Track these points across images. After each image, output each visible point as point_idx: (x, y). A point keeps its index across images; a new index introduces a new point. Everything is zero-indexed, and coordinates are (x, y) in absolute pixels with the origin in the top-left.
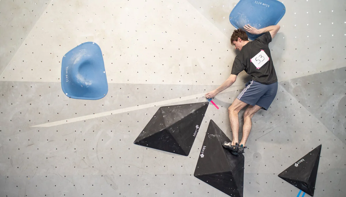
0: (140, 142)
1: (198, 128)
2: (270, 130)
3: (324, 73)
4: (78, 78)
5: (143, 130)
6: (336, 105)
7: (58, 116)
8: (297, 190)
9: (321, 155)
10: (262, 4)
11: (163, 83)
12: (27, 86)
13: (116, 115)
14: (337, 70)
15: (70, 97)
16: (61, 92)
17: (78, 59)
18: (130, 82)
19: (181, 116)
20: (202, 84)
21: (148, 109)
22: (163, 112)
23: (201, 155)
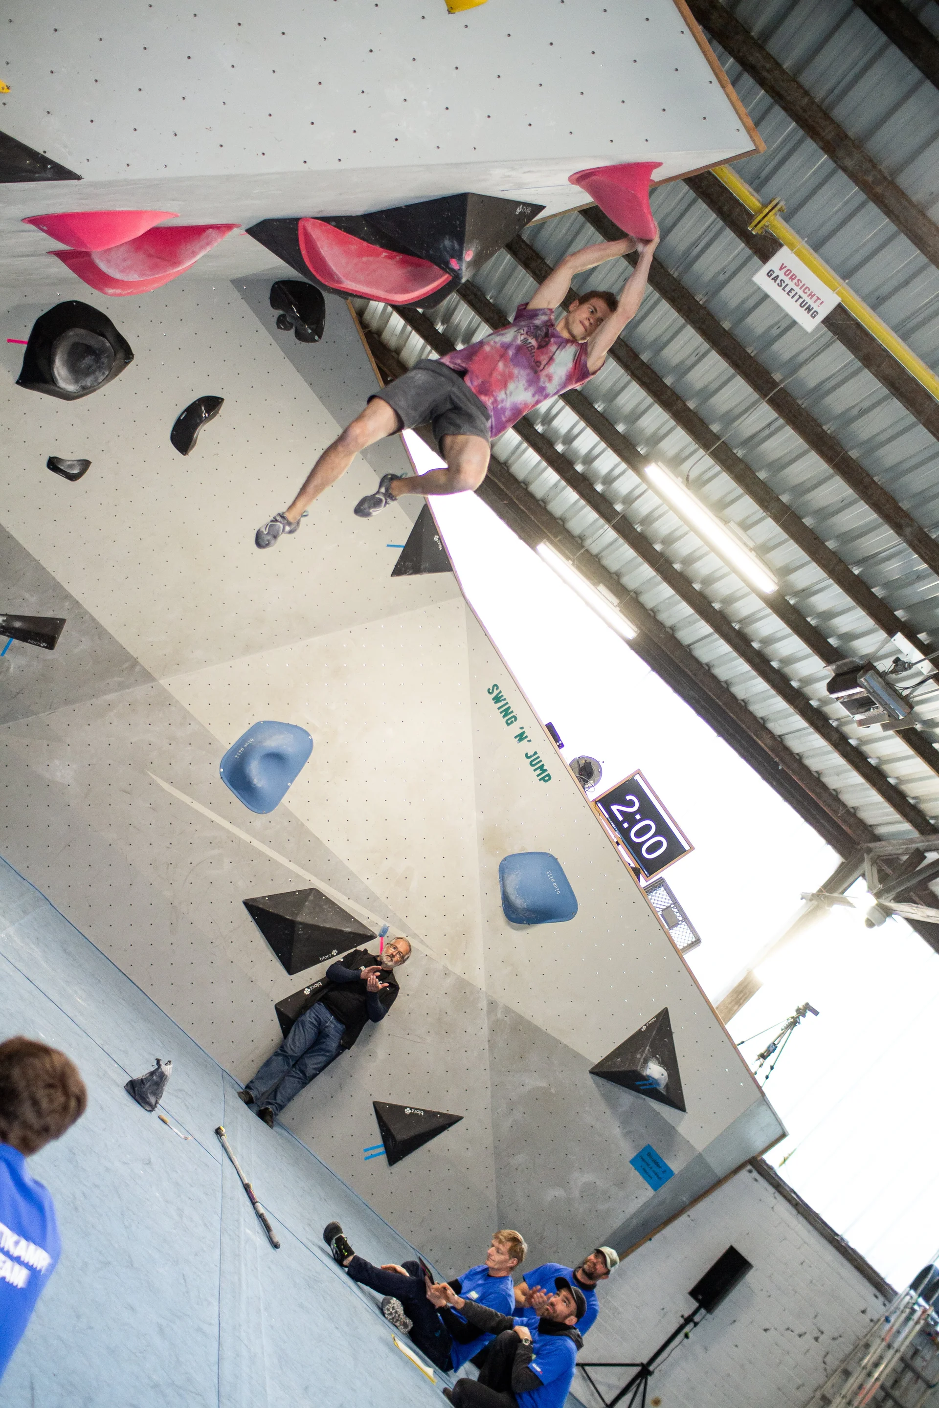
0: (252, 906)
1: (335, 954)
2: (419, 1040)
3: (548, 1035)
4: (252, 767)
5: (267, 896)
6: (527, 1088)
7: (187, 786)
8: (378, 1140)
9: (450, 1129)
10: (554, 882)
11: (346, 863)
12: (186, 718)
13: (254, 848)
14: (566, 1046)
15: (222, 778)
16: (217, 762)
17: (274, 742)
18: (308, 825)
19: (330, 923)
20: (390, 907)
21: (298, 876)
22: (311, 898)
23: (306, 989)
